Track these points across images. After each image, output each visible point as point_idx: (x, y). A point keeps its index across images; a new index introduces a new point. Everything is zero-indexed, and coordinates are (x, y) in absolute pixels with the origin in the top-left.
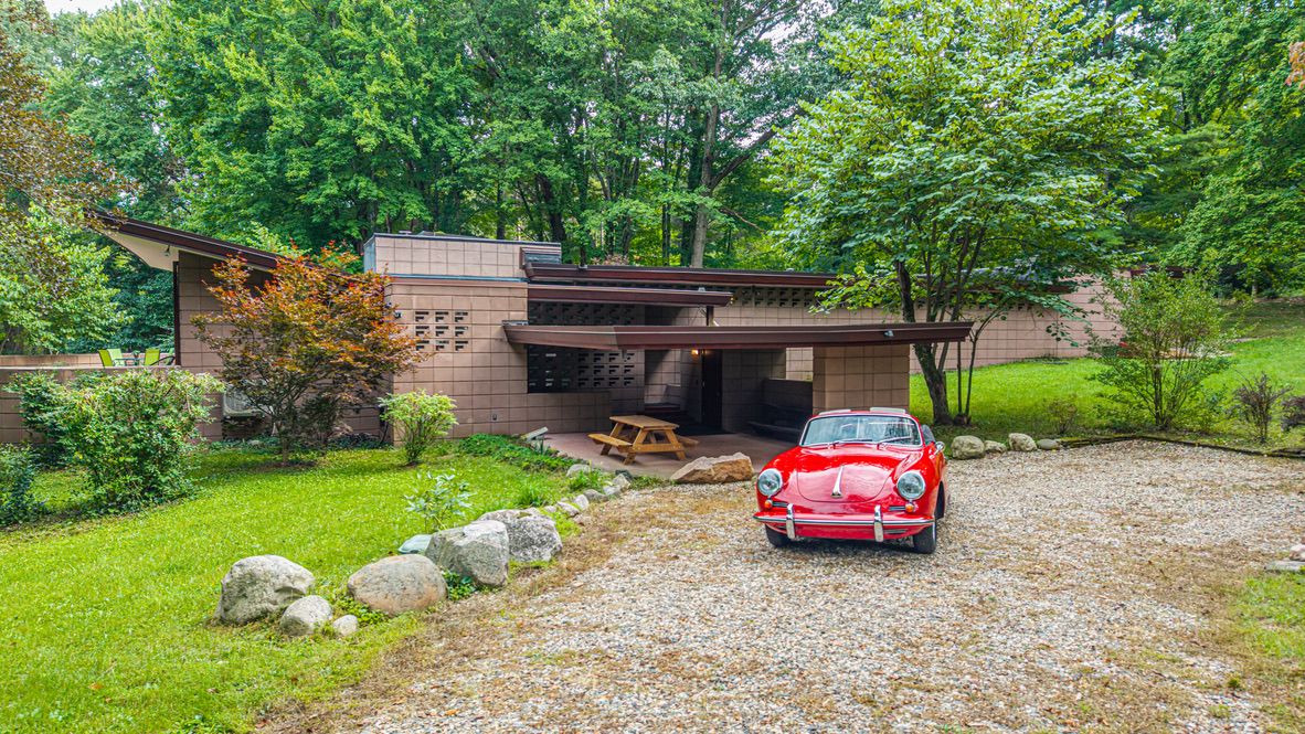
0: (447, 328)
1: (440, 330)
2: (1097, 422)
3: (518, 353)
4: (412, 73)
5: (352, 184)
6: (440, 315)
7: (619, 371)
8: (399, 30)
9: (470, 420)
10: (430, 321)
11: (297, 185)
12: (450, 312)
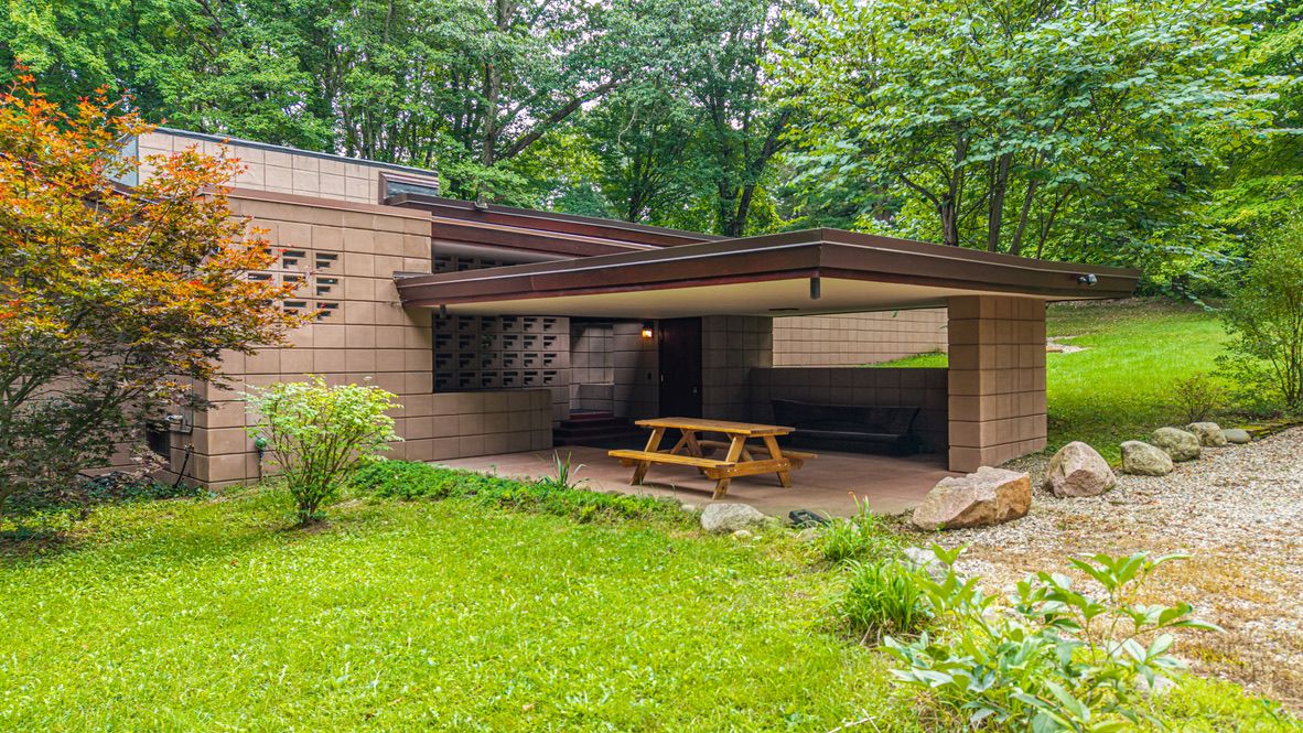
0: (303, 279)
1: (291, 283)
3: (418, 326)
6: (292, 256)
7: (537, 362)
10: (274, 266)
12: (308, 252)
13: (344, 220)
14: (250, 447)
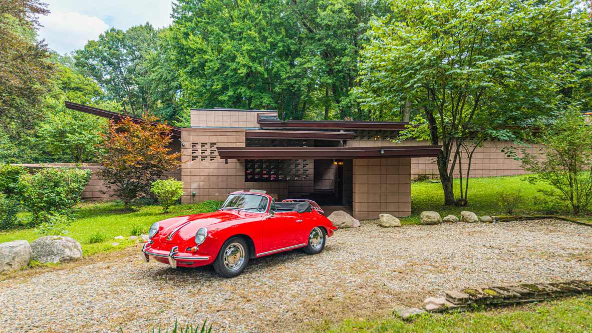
0: (206, 150)
1: (203, 152)
2: (533, 208)
3: (241, 163)
4: (264, 39)
5: (239, 90)
6: (203, 144)
8: (257, 21)
9: (217, 194)
10: (199, 147)
11: (218, 92)
12: (208, 143)
13: (218, 134)
14: (192, 194)
